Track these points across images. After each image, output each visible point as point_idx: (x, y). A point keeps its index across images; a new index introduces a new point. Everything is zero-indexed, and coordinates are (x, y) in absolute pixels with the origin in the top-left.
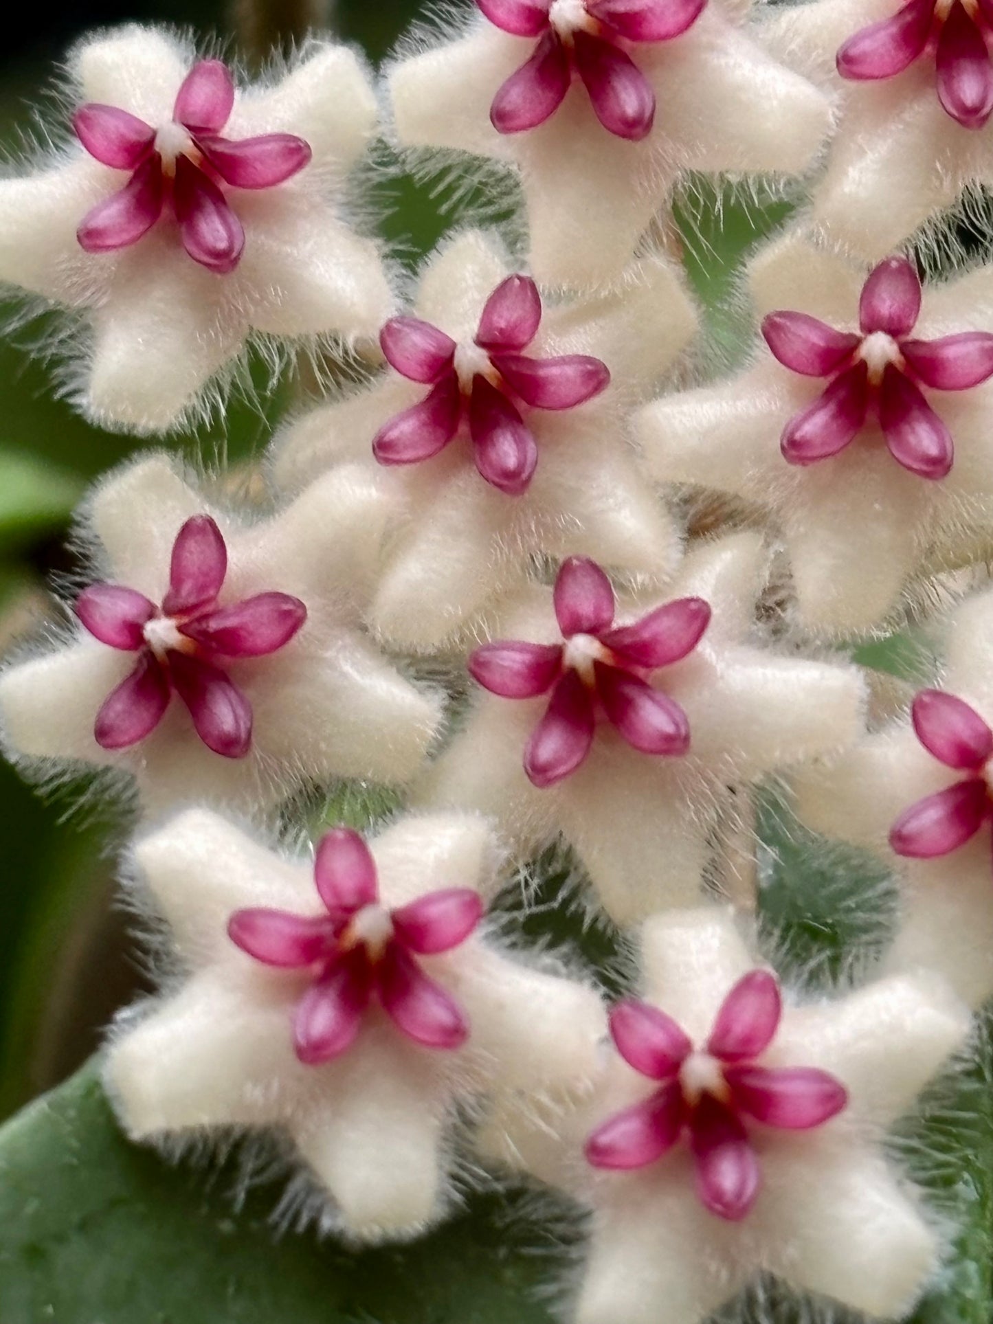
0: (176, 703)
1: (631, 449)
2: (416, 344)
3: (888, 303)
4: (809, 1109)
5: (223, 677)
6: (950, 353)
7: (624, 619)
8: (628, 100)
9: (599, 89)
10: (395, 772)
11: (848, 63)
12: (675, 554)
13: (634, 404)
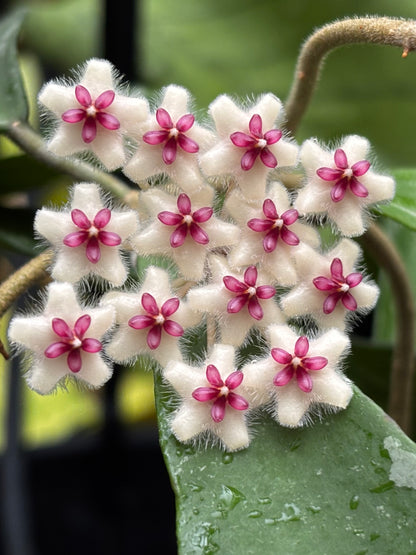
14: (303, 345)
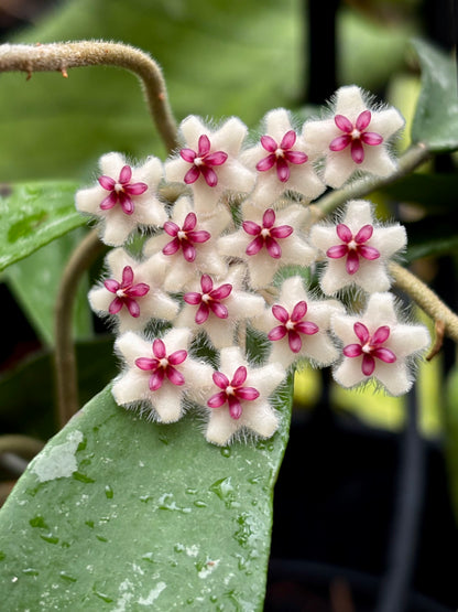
0: (124, 305)
1: (217, 249)
2: (171, 228)
3: (268, 220)
4: (252, 397)
5: (134, 301)
6: (280, 231)
7: (215, 287)
8: (212, 178)
9: (206, 176)
10: (170, 319)
11: (258, 168)
12: (226, 271)
13: (217, 239)
14: (158, 347)
